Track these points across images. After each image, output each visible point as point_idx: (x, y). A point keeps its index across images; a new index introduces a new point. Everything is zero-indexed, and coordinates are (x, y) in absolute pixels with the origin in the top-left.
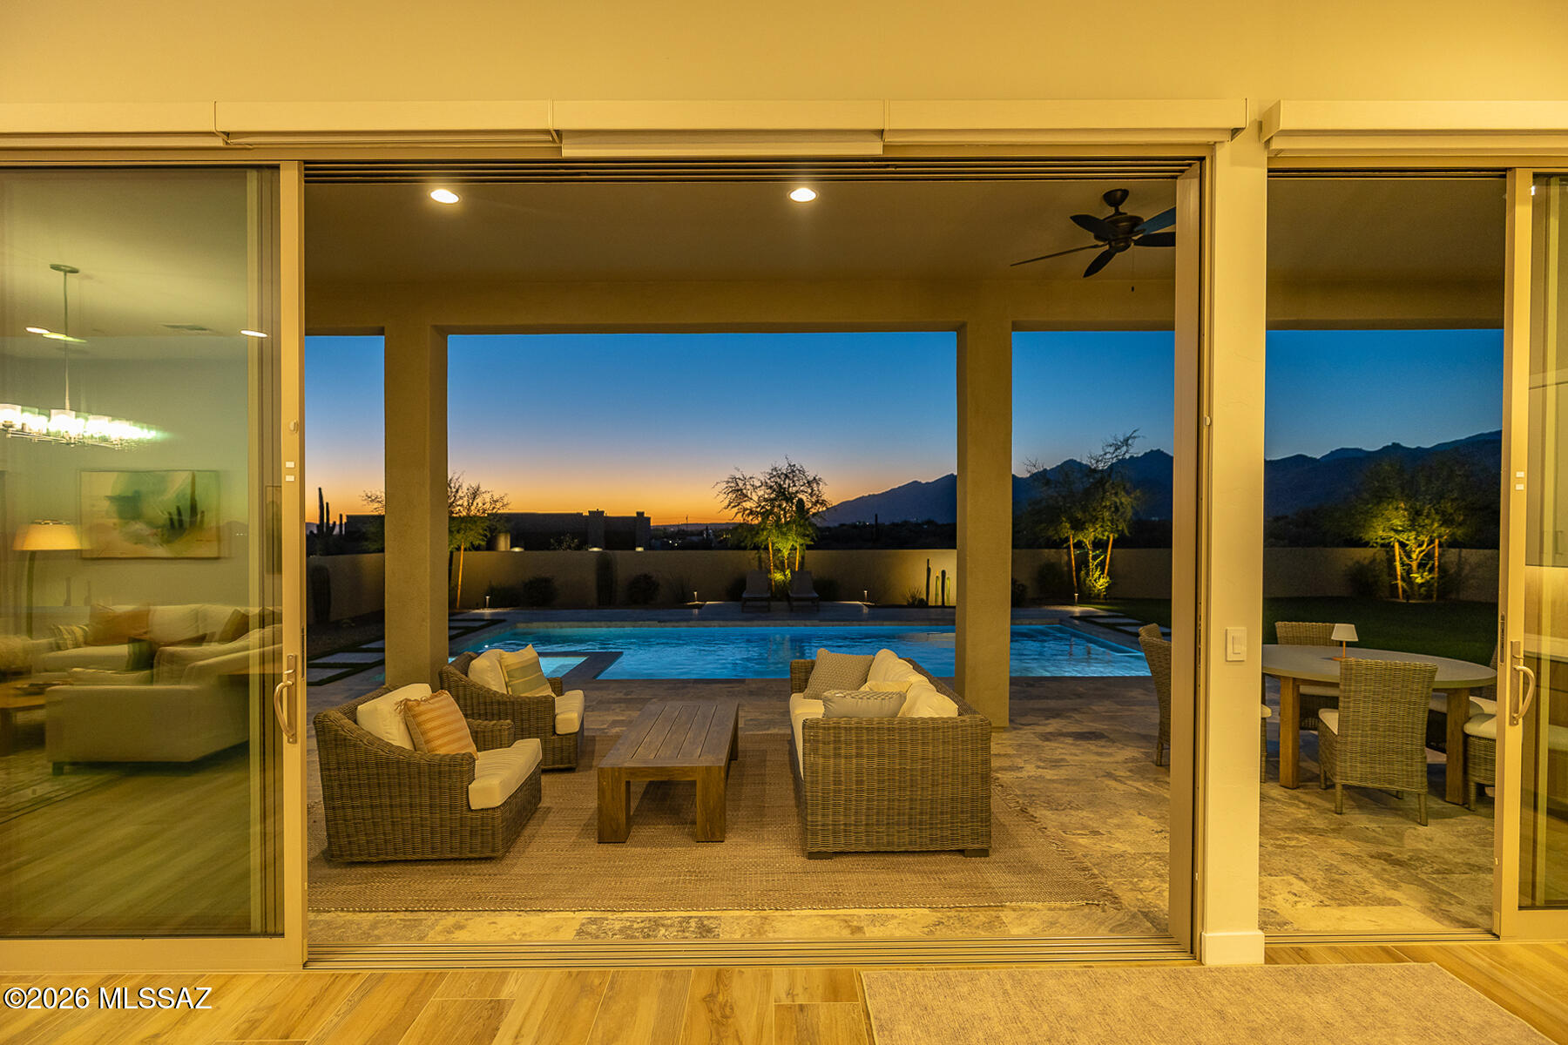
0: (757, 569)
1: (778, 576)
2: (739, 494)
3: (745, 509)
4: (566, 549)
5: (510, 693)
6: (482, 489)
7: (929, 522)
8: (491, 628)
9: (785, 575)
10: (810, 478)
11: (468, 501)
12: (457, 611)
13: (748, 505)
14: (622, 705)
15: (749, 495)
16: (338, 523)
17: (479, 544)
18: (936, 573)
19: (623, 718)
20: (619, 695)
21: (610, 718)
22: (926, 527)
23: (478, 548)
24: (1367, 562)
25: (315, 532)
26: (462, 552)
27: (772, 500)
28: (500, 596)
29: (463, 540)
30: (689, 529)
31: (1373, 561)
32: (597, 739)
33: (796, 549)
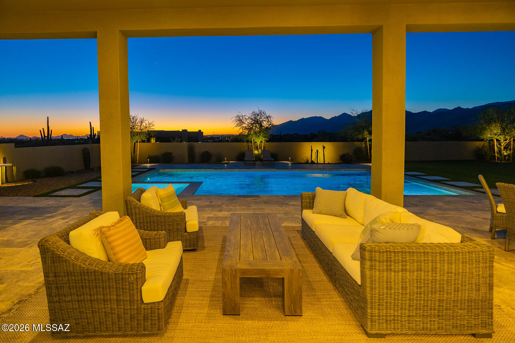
0: (247, 149)
1: (256, 152)
2: (240, 121)
3: (243, 127)
4: (176, 142)
5: (162, 210)
6: (145, 119)
7: (296, 134)
8: (150, 171)
9: (259, 152)
10: (268, 116)
11: (140, 124)
12: (137, 165)
13: (244, 125)
14: (210, 208)
15: (244, 122)
16: (97, 134)
17: (145, 140)
18: (314, 151)
19: (212, 216)
20: (208, 203)
21: (207, 216)
22: (295, 136)
23: (144, 141)
24: (481, 147)
25: (89, 137)
26: (139, 143)
27: (252, 124)
28: (153, 159)
29: (137, 138)
30: (215, 136)
31: (484, 146)
32: (203, 228)
33: (262, 142)
